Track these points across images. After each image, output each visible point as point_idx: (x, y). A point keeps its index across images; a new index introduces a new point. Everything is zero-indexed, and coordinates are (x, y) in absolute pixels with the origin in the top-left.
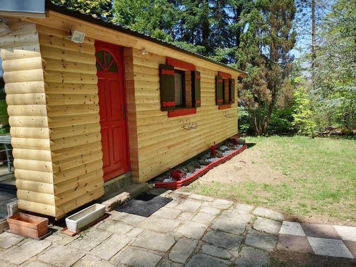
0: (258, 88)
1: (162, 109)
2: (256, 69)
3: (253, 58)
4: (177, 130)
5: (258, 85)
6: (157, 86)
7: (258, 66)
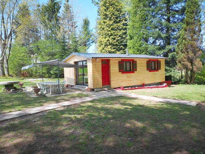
0: (183, 63)
1: (119, 72)
2: (183, 54)
3: (182, 50)
4: (125, 77)
5: (183, 61)
6: (118, 66)
7: (184, 53)
